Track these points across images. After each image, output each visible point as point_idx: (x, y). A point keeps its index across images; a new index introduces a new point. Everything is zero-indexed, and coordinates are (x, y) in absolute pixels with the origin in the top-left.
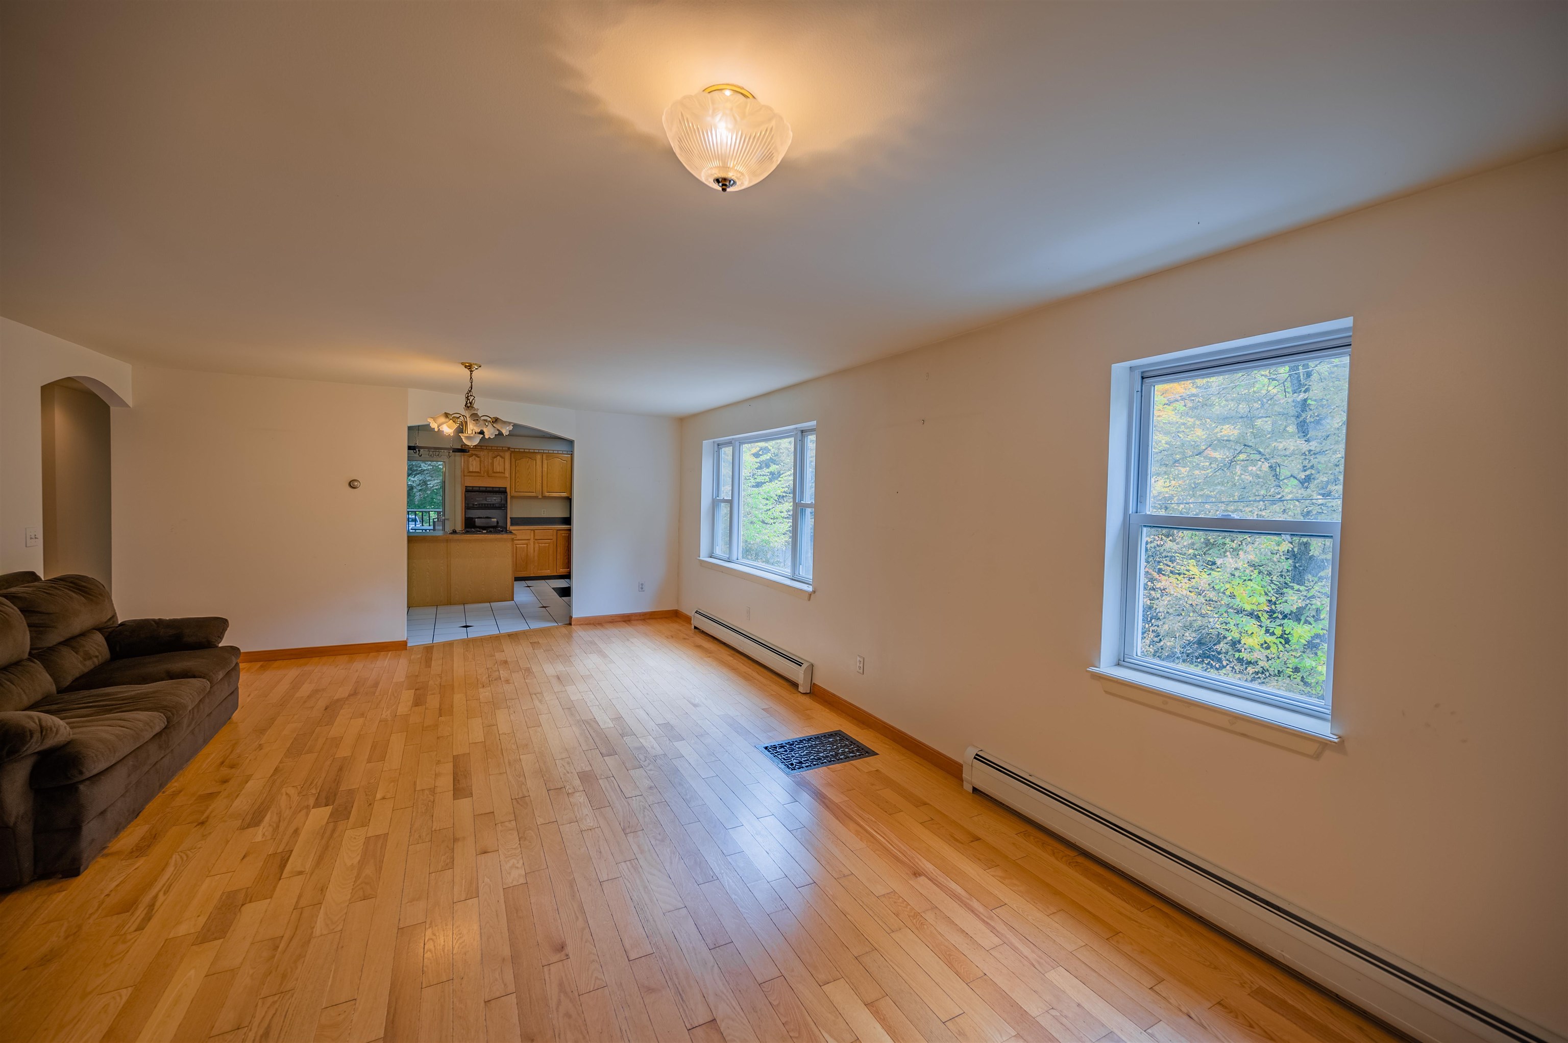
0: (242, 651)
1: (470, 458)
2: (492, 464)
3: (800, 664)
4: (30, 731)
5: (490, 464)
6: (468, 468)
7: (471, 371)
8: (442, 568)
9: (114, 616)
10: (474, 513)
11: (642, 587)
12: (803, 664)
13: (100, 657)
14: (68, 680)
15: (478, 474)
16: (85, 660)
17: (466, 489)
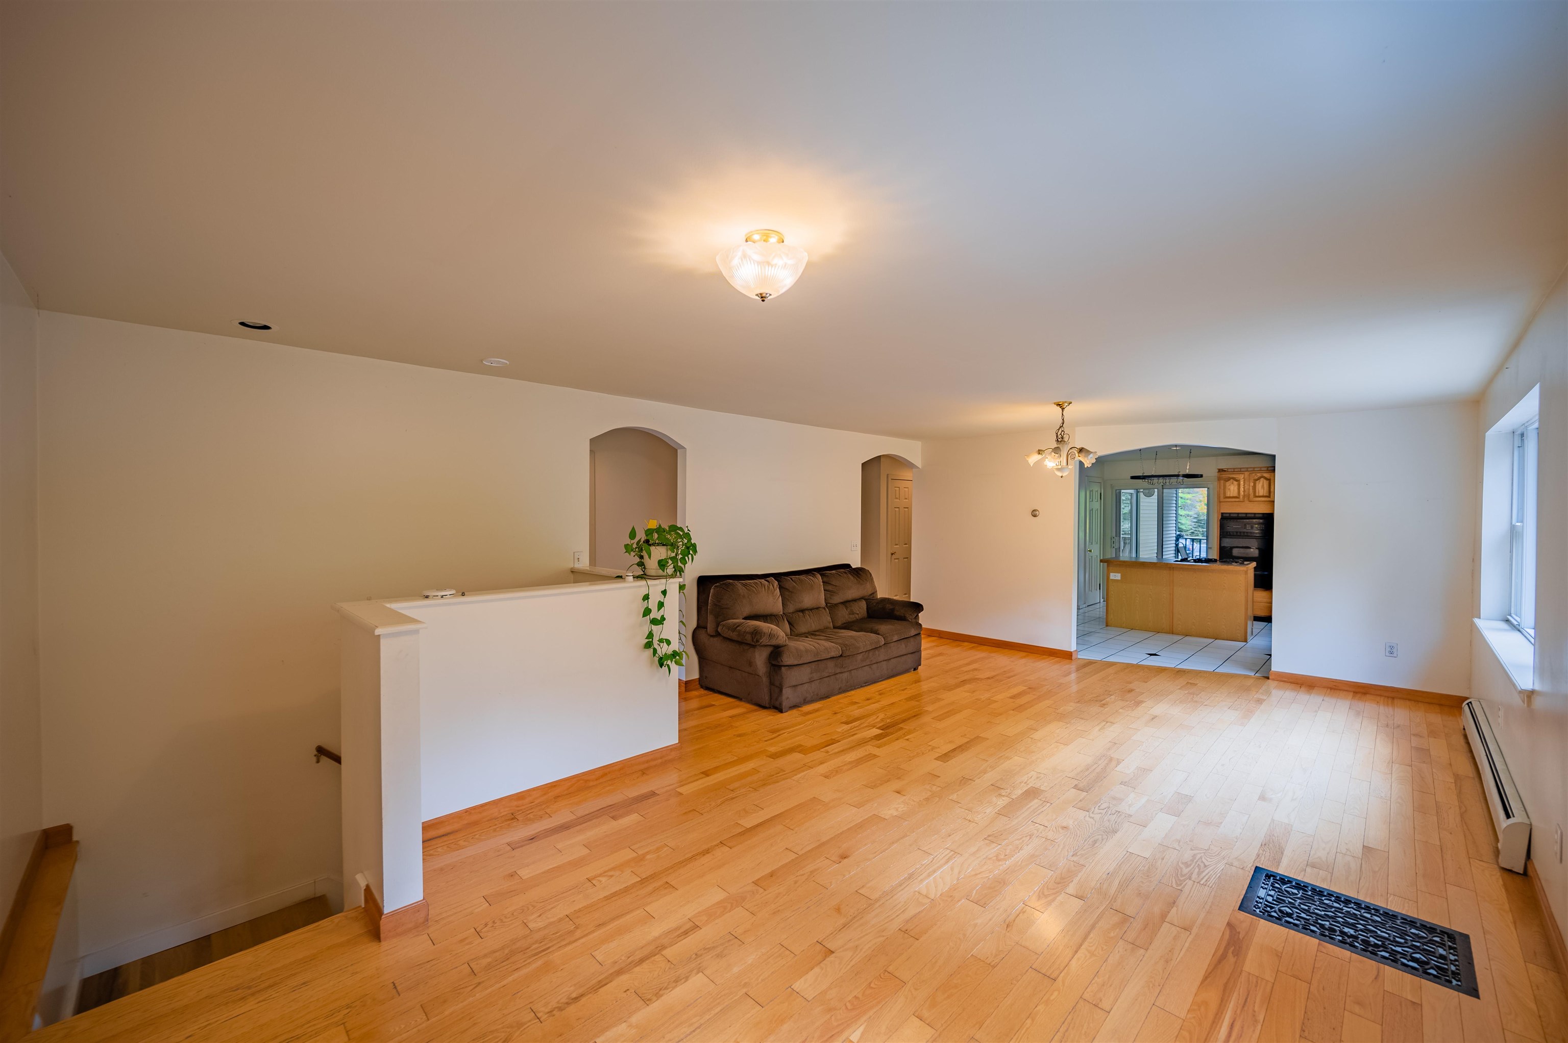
0: (923, 627)
1: (1227, 482)
2: (1254, 487)
3: (1508, 816)
4: (764, 633)
5: (1251, 488)
6: (1225, 493)
7: (1062, 409)
8: (1165, 595)
9: (875, 592)
10: (1228, 542)
11: (1391, 651)
12: (1514, 816)
13: (860, 615)
14: (839, 624)
15: (1237, 500)
16: (850, 614)
17: (1222, 516)
